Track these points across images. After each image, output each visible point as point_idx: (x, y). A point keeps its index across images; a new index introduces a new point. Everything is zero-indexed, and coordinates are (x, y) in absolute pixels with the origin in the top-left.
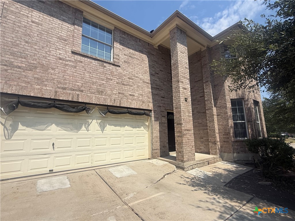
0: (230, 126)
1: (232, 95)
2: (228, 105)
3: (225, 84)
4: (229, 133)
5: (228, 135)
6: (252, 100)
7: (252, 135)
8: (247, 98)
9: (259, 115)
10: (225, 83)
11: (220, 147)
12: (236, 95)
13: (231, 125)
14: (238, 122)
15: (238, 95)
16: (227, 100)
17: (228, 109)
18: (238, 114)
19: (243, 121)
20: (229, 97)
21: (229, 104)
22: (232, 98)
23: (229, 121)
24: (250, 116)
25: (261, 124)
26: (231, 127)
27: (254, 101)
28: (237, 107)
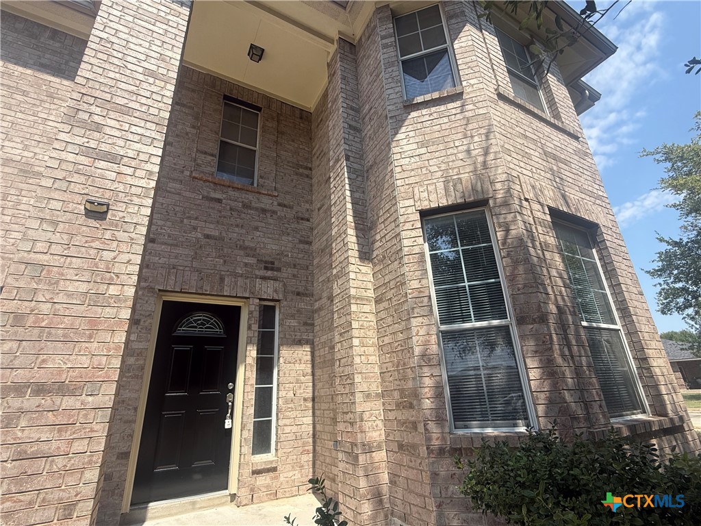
0: (417, 351)
1: (425, 194)
2: (406, 242)
3: (395, 150)
4: (416, 394)
5: (411, 406)
6: (536, 206)
7: (551, 403)
8: (500, 195)
9: (611, 286)
10: (394, 144)
11: (385, 478)
12: (446, 189)
13: (426, 344)
14: (467, 325)
15: (454, 186)
16: (402, 219)
17: (406, 260)
18: (467, 284)
19: (495, 322)
20: (411, 202)
21: (414, 233)
22: (426, 205)
23: (414, 322)
24: (525, 286)
25: (629, 334)
26: (423, 355)
27: (554, 212)
28: (460, 248)
